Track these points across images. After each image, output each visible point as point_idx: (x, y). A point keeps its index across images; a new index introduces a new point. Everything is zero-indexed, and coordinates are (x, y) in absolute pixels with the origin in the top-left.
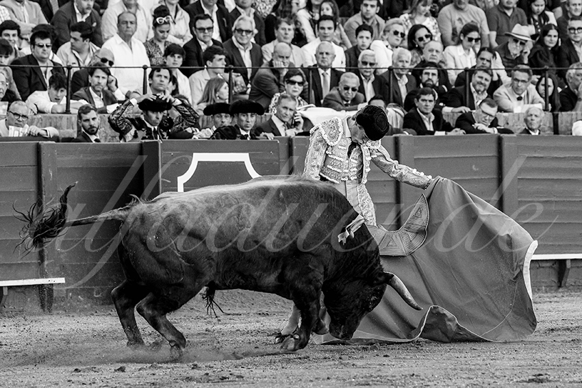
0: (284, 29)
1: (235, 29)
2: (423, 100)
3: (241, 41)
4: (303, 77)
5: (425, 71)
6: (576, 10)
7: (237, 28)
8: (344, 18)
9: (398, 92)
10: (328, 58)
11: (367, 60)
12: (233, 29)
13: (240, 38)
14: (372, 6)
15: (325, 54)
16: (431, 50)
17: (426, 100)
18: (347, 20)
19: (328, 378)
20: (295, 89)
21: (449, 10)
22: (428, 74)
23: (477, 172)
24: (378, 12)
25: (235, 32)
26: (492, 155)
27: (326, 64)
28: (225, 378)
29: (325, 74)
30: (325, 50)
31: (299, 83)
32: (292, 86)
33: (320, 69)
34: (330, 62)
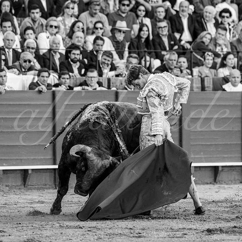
2: (63, 78)
5: (72, 52)
6: (160, 15)
8: (22, 19)
9: (54, 64)
10: (12, 43)
11: (29, 46)
14: (37, 13)
15: (10, 41)
17: (65, 78)
18: (24, 20)
21: (85, 16)
22: (74, 54)
24: (41, 15)
27: (10, 46)
29: (9, 51)
30: (10, 38)
33: (6, 49)
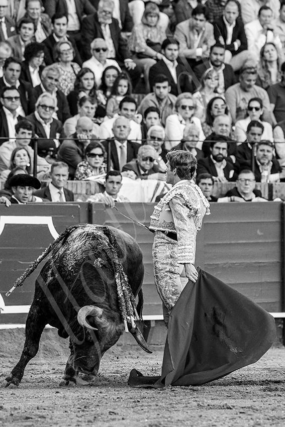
0: (87, 107)
1: (39, 105)
2: (203, 184)
3: (43, 116)
4: (102, 149)
5: (215, 145)
7: (41, 104)
8: (141, 96)
10: (125, 131)
11: (155, 135)
12: (37, 105)
13: (44, 113)
14: (164, 87)
15: (122, 127)
16: (222, 125)
18: (143, 98)
19: (123, 419)
20: (97, 161)
21: (235, 90)
22: (219, 148)
23: (261, 235)
24: (170, 91)
25: (38, 107)
26: (274, 220)
27: (124, 137)
28: (29, 418)
29: (122, 146)
30: (122, 124)
31: (100, 156)
32: (94, 159)
33: (116, 142)
34: (127, 134)
